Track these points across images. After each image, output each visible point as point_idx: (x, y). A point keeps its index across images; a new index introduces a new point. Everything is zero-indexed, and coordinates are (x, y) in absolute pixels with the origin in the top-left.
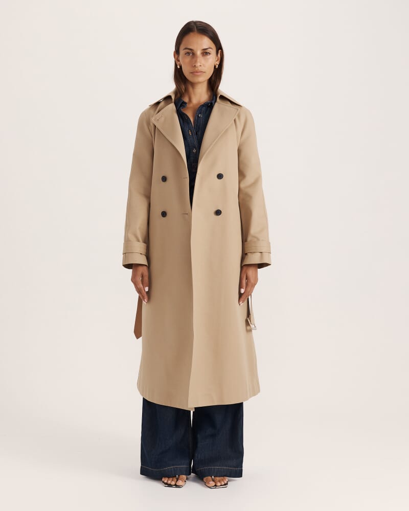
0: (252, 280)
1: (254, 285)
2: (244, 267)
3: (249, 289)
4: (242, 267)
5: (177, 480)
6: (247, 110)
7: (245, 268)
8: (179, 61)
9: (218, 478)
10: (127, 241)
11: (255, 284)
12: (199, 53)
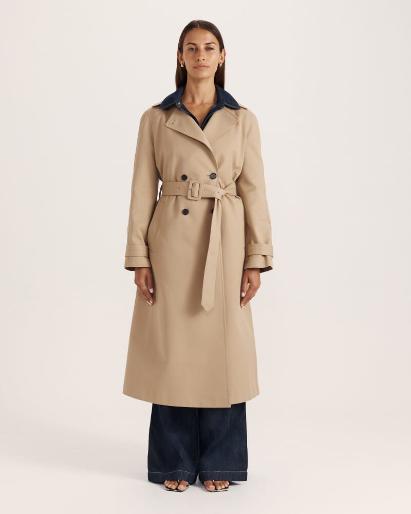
0: (255, 284)
1: (256, 289)
2: (246, 270)
3: (251, 292)
4: (244, 271)
5: (179, 485)
6: (253, 114)
7: (247, 272)
8: (182, 60)
9: (218, 482)
10: (130, 245)
11: (258, 288)
12: (202, 47)
